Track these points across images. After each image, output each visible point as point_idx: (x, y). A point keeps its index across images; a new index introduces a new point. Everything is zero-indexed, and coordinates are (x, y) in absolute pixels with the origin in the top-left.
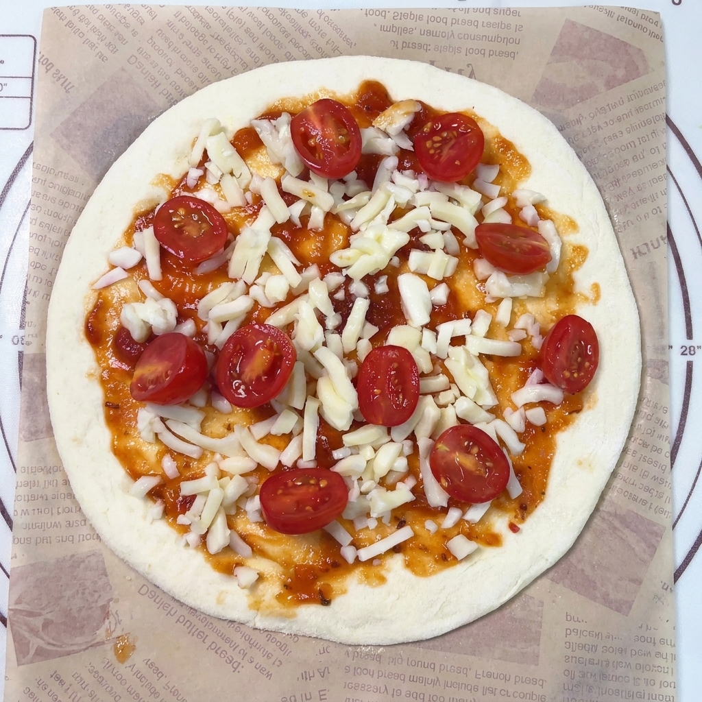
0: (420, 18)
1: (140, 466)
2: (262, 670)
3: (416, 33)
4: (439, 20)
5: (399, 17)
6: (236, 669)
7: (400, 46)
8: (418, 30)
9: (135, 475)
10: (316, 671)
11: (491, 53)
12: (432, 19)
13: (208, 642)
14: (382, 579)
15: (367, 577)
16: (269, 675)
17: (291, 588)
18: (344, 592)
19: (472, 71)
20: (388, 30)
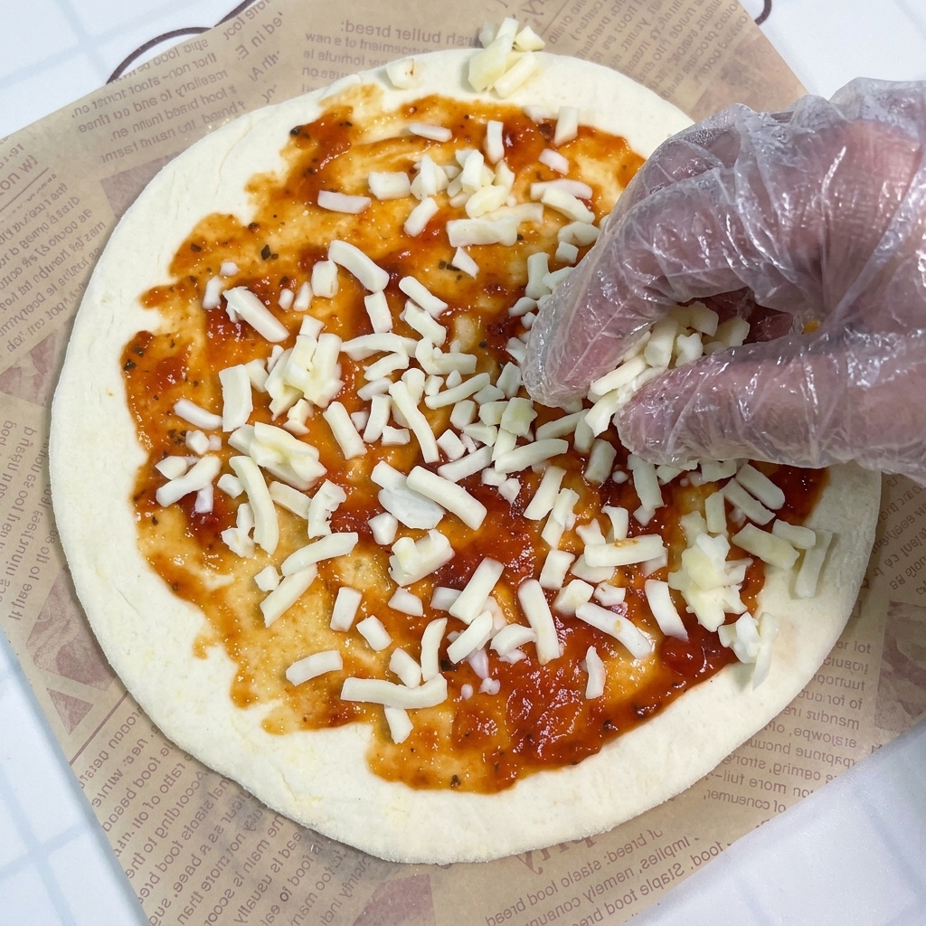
0: (645, 890)
1: (586, 141)
2: (321, 38)
3: (636, 867)
4: (619, 904)
5: (673, 871)
6: (348, 24)
7: (647, 837)
8: (636, 871)
9: (584, 131)
10: (264, 70)
11: (521, 907)
12: (628, 899)
13: (394, 33)
14: (252, 188)
15: (268, 181)
16: (309, 37)
17: (341, 125)
18: (283, 153)
19: (530, 865)
20: (676, 845)
